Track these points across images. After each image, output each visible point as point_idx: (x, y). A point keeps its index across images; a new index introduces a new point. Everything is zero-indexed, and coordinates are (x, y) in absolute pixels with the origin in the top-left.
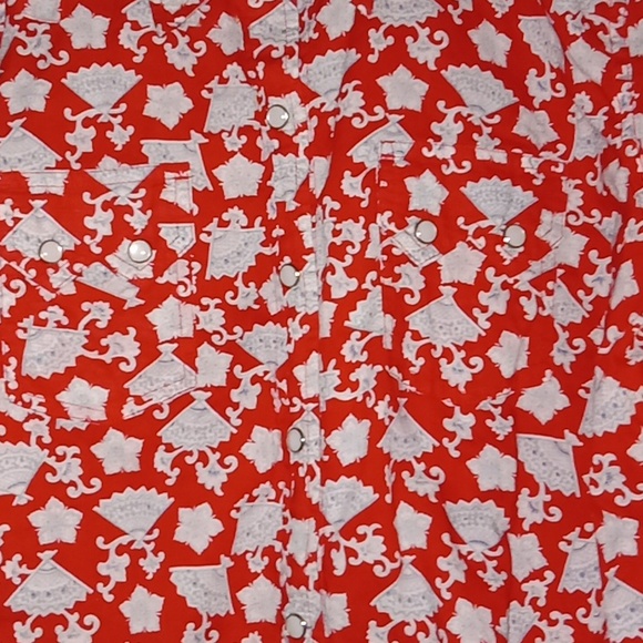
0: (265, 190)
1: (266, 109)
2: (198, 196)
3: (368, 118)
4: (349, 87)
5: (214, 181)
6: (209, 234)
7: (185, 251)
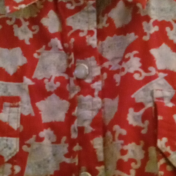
0: (70, 118)
1: (74, 67)
2: (24, 119)
3: (144, 74)
4: (131, 55)
5: (36, 110)
6: (29, 145)
7: (10, 157)
